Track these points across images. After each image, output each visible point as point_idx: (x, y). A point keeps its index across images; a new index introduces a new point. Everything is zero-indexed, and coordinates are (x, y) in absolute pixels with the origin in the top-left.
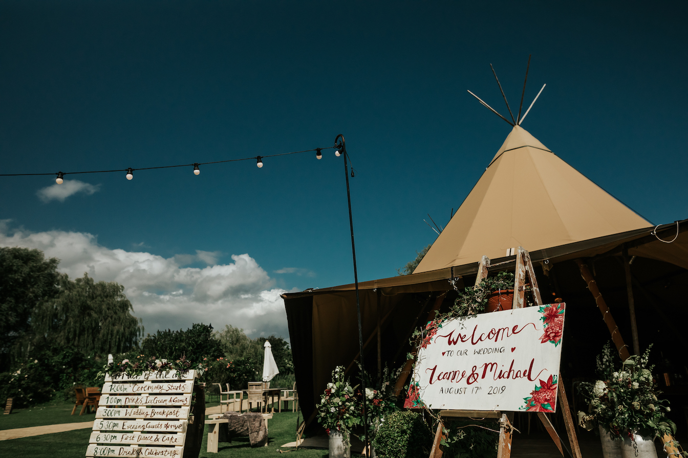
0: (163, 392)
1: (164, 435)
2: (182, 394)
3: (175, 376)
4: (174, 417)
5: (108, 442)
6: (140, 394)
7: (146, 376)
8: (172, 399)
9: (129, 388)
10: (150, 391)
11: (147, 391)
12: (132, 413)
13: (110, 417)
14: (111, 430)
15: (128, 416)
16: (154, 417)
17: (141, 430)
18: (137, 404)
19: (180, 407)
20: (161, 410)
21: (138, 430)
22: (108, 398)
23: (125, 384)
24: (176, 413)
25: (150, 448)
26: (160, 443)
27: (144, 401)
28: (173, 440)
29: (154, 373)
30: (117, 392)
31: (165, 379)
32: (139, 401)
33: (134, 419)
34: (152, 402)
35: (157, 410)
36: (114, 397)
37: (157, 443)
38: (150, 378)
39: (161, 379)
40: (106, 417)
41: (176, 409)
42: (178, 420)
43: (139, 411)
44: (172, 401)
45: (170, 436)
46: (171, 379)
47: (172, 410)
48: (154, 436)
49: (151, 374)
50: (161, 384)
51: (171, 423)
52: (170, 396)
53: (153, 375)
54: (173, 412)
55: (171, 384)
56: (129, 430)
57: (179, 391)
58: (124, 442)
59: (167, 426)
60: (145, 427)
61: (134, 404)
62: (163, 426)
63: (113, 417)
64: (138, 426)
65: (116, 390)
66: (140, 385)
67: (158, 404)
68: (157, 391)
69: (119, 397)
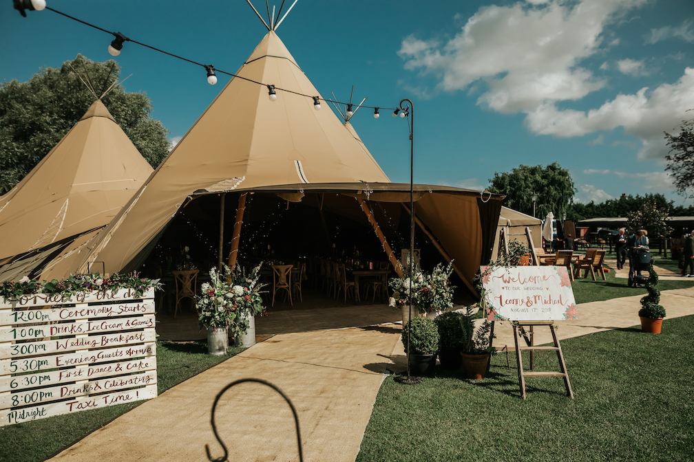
0: (113, 315)
1: (128, 362)
2: (142, 315)
3: (127, 295)
4: (139, 341)
5: (37, 384)
6: (74, 321)
7: (80, 298)
8: (130, 322)
9: (54, 315)
10: (91, 315)
11: (87, 316)
12: (69, 345)
13: (27, 354)
14: (37, 369)
15: (62, 349)
16: (107, 345)
17: (91, 362)
18: (74, 333)
19: (142, 329)
20: (118, 335)
21: (85, 362)
22: (15, 330)
23: (42, 311)
24: (139, 337)
25: (111, 380)
26: (125, 371)
27: (85, 328)
28: (143, 366)
29: (91, 294)
30: (30, 322)
31: (112, 300)
32: (75, 329)
33: (74, 352)
34: (100, 327)
35: (109, 336)
36: (27, 329)
37: (119, 372)
38: (87, 300)
39: (106, 299)
40: (20, 355)
41: (139, 333)
42: (143, 344)
43: (80, 341)
44: (130, 324)
45: (138, 362)
46: (123, 299)
47: (133, 334)
48: (114, 366)
49: (86, 295)
50: (108, 306)
51: (134, 348)
52: (126, 319)
53: (92, 296)
54: (134, 336)
55: (124, 305)
56: (69, 365)
57: (137, 312)
58: (64, 380)
59: (130, 352)
60: (96, 358)
61: (68, 333)
62: (124, 353)
63: (34, 353)
64: (83, 359)
65: (27, 319)
66: (72, 310)
67: (109, 329)
68: (105, 315)
69: (36, 328)
